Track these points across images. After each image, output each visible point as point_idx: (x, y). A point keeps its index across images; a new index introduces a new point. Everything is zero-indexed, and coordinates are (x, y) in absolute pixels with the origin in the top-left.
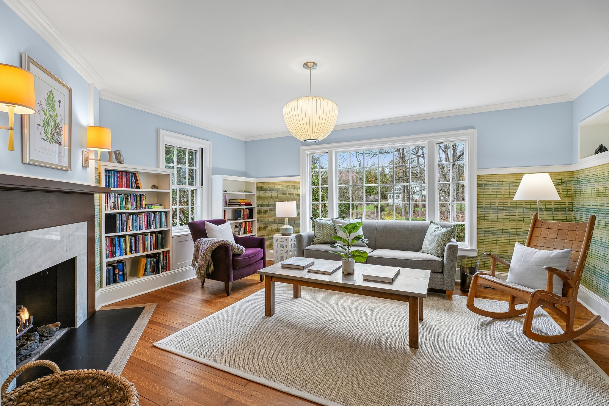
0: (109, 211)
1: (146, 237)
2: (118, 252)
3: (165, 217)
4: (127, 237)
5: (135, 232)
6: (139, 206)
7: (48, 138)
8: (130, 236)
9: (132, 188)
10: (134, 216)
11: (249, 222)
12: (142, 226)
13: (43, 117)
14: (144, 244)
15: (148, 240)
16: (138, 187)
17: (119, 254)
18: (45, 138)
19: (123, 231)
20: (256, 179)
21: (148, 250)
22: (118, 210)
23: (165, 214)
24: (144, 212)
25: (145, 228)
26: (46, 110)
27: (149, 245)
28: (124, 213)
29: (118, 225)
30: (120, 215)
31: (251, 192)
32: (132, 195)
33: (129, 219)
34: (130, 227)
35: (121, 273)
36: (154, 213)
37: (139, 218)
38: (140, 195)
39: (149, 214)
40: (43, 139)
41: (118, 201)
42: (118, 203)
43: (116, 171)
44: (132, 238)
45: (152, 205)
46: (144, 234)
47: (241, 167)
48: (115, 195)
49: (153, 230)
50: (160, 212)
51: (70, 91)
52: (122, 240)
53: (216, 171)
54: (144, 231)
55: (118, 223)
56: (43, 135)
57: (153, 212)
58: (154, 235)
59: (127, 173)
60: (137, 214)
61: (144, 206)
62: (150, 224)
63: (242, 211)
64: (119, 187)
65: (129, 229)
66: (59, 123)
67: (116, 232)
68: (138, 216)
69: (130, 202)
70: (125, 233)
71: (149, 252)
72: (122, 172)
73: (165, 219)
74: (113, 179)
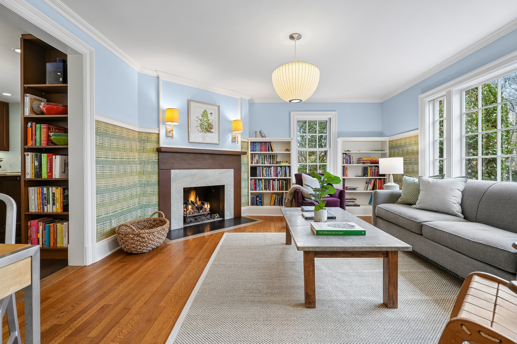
0: (254, 165)
1: (274, 182)
2: (258, 188)
3: (289, 170)
4: (263, 180)
5: (267, 178)
6: (272, 162)
7: (203, 131)
8: (265, 180)
9: (269, 151)
10: (267, 168)
11: (379, 179)
12: (272, 174)
13: (200, 122)
14: (273, 186)
15: (275, 184)
16: (272, 151)
17: (259, 190)
18: (201, 131)
19: (260, 176)
20: (388, 138)
21: (275, 190)
22: (260, 164)
23: (288, 168)
24: (274, 166)
25: (274, 176)
26: (202, 119)
27: (276, 187)
28: (261, 166)
29: (258, 173)
30: (259, 167)
31: (384, 151)
32: (268, 156)
33: (264, 170)
34: (265, 174)
35: (260, 200)
36: (281, 167)
37: (270, 170)
38: (273, 155)
39: (277, 167)
40: (200, 132)
41: (260, 159)
42: (260, 160)
43: (260, 142)
44: (267, 182)
45: (280, 162)
46: (274, 180)
47: (376, 128)
48: (258, 155)
49: (279, 177)
50: (286, 166)
51: (219, 107)
52: (260, 181)
53: (340, 135)
54: (273, 178)
55: (258, 171)
56: (200, 130)
57: (279, 166)
58: (281, 181)
59: (266, 142)
60: (269, 167)
61: (275, 162)
62: (277, 173)
63: (369, 168)
64: (261, 151)
65: (264, 176)
66: (211, 123)
67: (257, 177)
68: (269, 168)
69: (266, 160)
70: (261, 178)
71: (276, 191)
72: (262, 142)
73: (289, 171)
74: (258, 147)
